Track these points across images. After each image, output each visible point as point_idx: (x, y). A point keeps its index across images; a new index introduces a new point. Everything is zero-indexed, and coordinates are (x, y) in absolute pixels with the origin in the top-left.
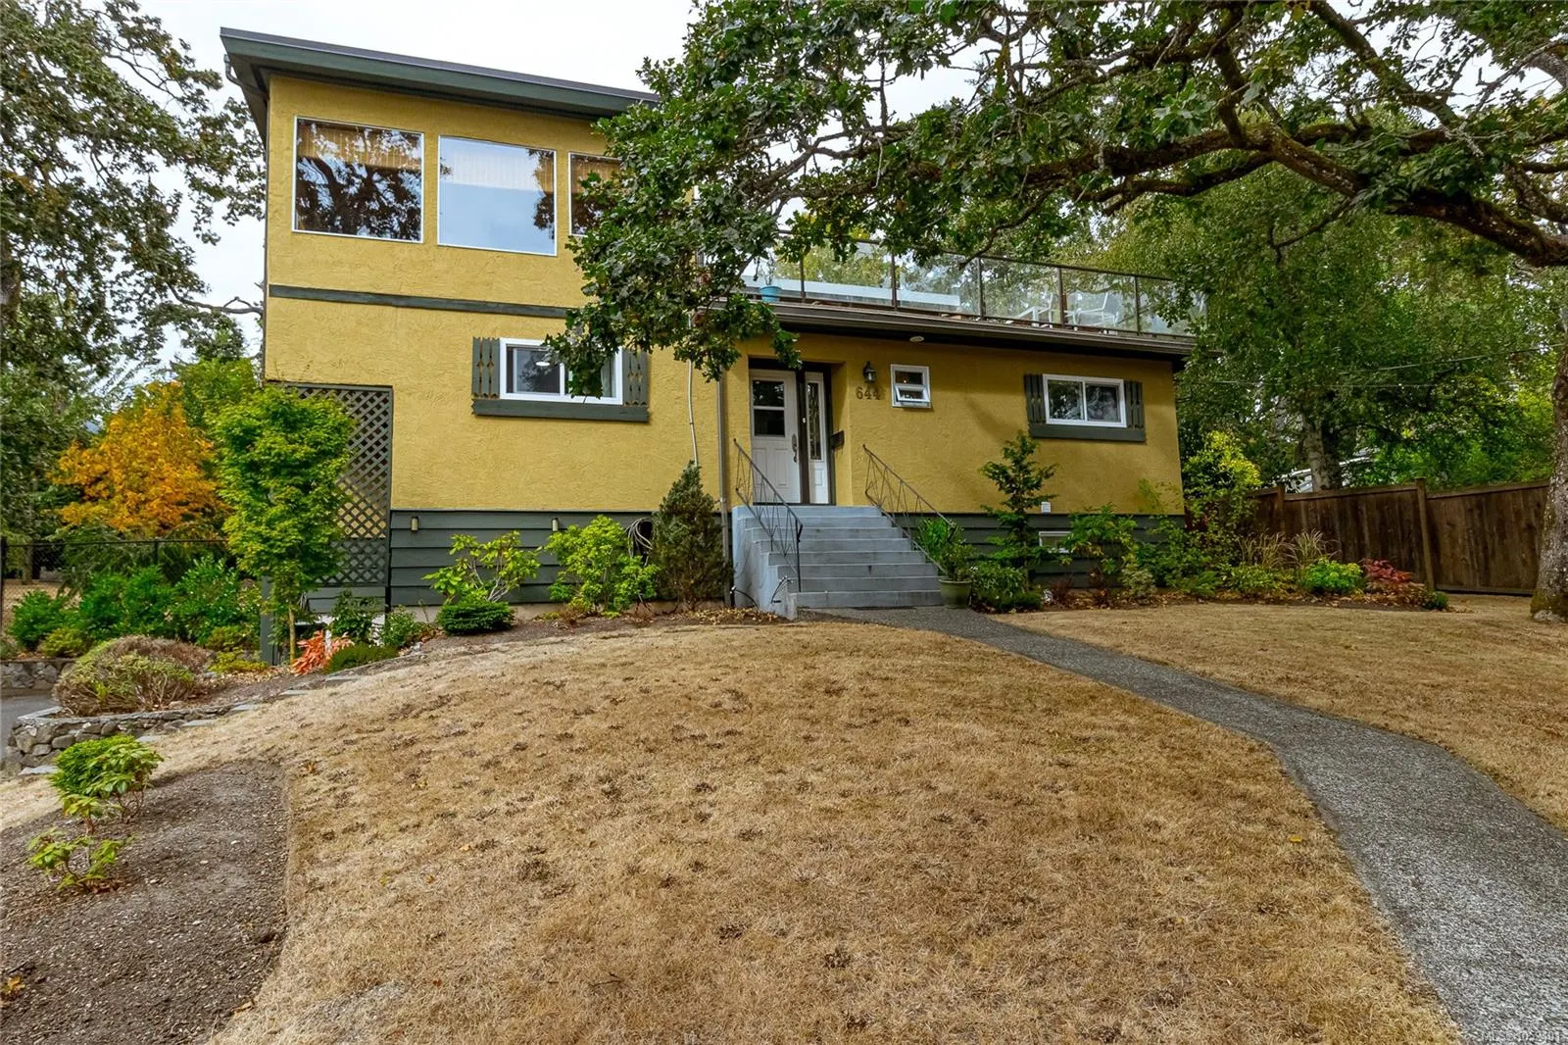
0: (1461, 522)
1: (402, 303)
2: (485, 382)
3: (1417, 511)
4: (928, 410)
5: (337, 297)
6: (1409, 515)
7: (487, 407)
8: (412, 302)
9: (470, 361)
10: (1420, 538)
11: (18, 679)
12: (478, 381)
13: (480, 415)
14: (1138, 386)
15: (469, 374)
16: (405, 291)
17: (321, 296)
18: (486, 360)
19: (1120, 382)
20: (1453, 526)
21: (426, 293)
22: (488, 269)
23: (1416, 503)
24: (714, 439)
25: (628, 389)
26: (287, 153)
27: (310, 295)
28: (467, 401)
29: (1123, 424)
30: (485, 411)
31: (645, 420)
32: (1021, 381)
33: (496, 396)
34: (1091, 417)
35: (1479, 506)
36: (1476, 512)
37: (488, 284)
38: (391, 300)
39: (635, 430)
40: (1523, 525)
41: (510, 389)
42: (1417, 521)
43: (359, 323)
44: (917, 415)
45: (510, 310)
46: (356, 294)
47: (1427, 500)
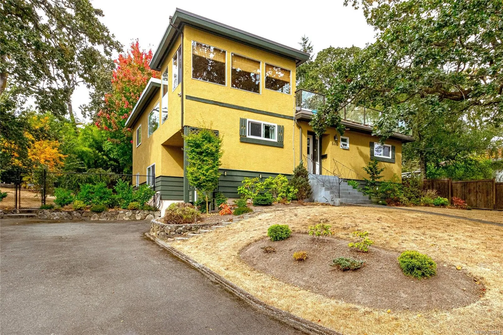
0: (459, 189)
1: (222, 105)
2: (243, 132)
3: (448, 186)
4: (348, 150)
5: (204, 101)
6: (446, 187)
7: (244, 140)
8: (224, 105)
9: (239, 125)
10: (449, 193)
11: (66, 217)
12: (241, 131)
13: (242, 142)
14: (395, 147)
15: (238, 129)
16: (222, 101)
17: (199, 100)
18: (243, 125)
19: (390, 146)
20: (457, 190)
21: (228, 102)
22: (244, 97)
23: (448, 184)
24: (299, 154)
25: (279, 137)
26: (189, 52)
27: (197, 100)
28: (238, 137)
29: (390, 158)
30: (243, 141)
31: (282, 147)
32: (369, 144)
33: (246, 136)
34: (384, 155)
35: (464, 186)
36: (463, 187)
37: (244, 101)
38: (218, 104)
39: (279, 150)
40: (475, 191)
41: (249, 135)
42: (448, 189)
43: (210, 110)
44: (345, 151)
45: (249, 110)
46: (209, 101)
47: (451, 183)
